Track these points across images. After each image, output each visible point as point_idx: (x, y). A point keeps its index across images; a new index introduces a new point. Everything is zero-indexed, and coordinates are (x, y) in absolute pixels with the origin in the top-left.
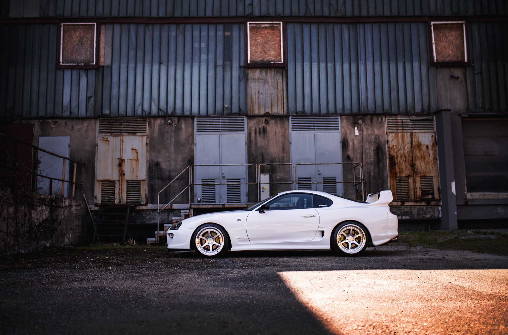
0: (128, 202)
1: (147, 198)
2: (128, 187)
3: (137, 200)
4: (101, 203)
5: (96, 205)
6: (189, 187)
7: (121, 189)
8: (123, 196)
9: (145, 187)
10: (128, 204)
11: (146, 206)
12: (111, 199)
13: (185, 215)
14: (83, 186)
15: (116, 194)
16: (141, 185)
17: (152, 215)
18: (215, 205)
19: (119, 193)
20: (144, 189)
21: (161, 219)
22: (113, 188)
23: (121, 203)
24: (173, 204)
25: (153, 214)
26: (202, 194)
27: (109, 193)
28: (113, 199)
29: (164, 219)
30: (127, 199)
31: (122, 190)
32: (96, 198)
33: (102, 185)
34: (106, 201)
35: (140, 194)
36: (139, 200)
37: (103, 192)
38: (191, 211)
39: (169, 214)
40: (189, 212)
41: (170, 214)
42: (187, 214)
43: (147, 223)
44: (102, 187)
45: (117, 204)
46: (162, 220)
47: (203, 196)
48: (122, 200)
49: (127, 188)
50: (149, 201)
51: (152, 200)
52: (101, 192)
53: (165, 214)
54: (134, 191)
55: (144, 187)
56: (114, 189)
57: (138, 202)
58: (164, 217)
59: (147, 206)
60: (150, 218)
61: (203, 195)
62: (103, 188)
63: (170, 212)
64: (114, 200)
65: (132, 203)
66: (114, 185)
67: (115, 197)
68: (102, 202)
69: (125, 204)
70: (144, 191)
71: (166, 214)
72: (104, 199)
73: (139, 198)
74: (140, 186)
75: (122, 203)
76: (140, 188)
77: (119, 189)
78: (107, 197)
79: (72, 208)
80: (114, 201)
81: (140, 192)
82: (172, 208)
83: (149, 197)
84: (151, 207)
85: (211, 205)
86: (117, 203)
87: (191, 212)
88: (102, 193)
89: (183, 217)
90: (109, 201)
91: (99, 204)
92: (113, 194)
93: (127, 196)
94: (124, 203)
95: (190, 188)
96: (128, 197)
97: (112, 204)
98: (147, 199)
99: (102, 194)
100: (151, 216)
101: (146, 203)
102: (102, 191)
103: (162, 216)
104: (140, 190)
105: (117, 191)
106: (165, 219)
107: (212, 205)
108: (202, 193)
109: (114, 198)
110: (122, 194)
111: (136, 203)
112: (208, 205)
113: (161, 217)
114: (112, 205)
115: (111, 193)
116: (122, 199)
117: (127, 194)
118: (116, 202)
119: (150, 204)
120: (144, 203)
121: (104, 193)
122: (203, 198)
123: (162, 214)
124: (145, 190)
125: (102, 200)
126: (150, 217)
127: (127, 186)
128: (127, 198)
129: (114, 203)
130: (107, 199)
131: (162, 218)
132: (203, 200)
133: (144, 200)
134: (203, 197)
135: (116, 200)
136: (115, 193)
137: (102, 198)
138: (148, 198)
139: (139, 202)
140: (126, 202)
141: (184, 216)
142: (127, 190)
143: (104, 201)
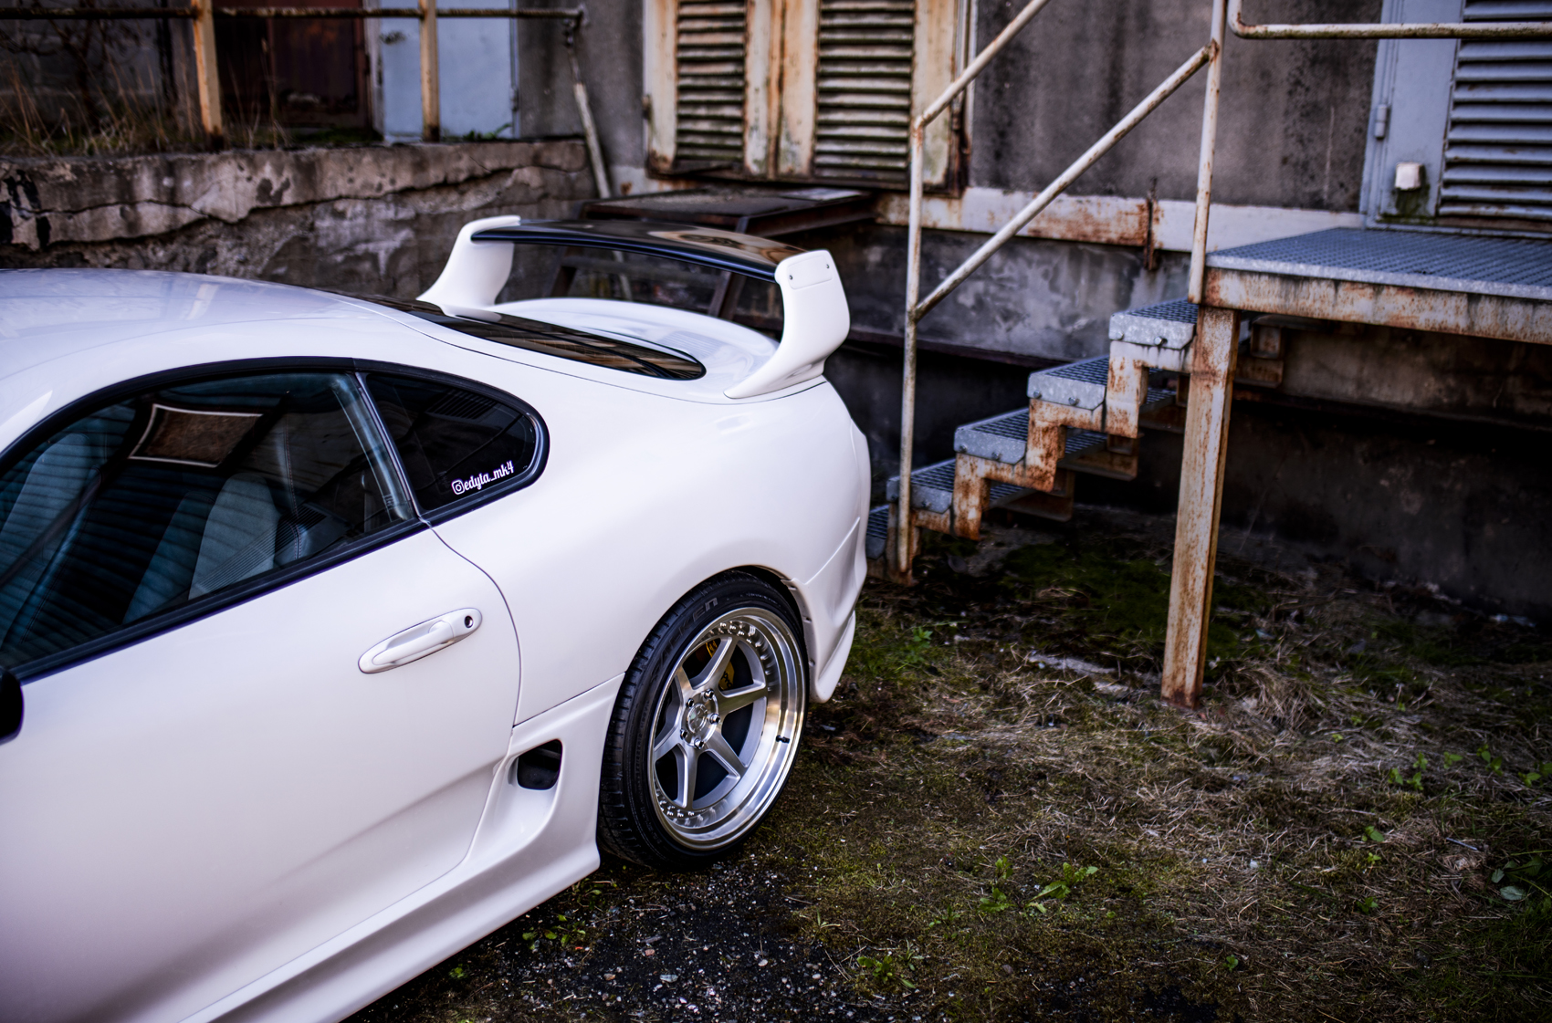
0: (821, 160)
1: (960, 132)
2: (826, 36)
3: (885, 149)
4: (678, 158)
5: (652, 166)
6: (1205, 60)
7: (777, 53)
8: (790, 109)
9: (950, 30)
10: (827, 173)
11: (955, 203)
12: (727, 128)
13: (1145, 369)
14: (585, 22)
15: (750, 92)
16: (921, 15)
17: (1001, 284)
18: (1487, 308)
19: (768, 83)
20: (939, 52)
21: (1062, 324)
22: (738, 39)
23: (776, 166)
24: (1164, 205)
25: (1006, 273)
26: (1456, 124)
27: (714, 82)
28: (735, 129)
29: (1082, 322)
30: (820, 138)
31: (787, 61)
32: (647, 113)
33: (681, 18)
34: (701, 140)
35: (907, 94)
36: (901, 150)
37: (685, 70)
38: (1206, 340)
39: (1131, 285)
40: (1186, 348)
41: (1140, 284)
42: (1169, 361)
43: (956, 342)
44: (681, 32)
45: (754, 169)
46: (1069, 329)
47: (1453, 144)
48: (784, 144)
49: (823, 45)
50: (975, 162)
51: (998, 155)
52: (673, 74)
53: (1094, 279)
54: (865, 69)
55: (942, 31)
56: (741, 47)
57: (891, 164)
58: (1087, 309)
59: (960, 197)
60: (980, 304)
61: (1457, 135)
62: (684, 40)
63: (1135, 271)
64: (740, 136)
65: (848, 174)
66: (741, 17)
67: (744, 113)
68: (680, 146)
69: (799, 176)
70: (939, 72)
71: (1108, 283)
72: (688, 126)
73: (903, 134)
74: (909, 29)
75: (784, 168)
76: (909, 45)
77: (771, 57)
78: (702, 111)
79: (325, 223)
80: (737, 142)
81: (907, 78)
82: (1150, 234)
83: (975, 123)
84: (986, 215)
85: (1437, 302)
86: (756, 162)
87: (1205, 354)
88: (681, 76)
89: (1121, 388)
90: (715, 141)
91: (665, 159)
92: (738, 91)
93: (821, 108)
94: (798, 170)
95: (1213, 73)
96: (823, 117)
97: (729, 168)
98: (963, 142)
99: (682, 90)
100: (993, 289)
101: (948, 174)
102: (681, 62)
103: (1073, 298)
104: (908, 61)
105: (757, 71)
106: (1089, 327)
107: (1453, 302)
108: (1458, 104)
109: (740, 121)
110: (788, 89)
111: (881, 176)
112: (1403, 299)
113: (1065, 303)
114: (727, 175)
115: (724, 83)
116: (788, 137)
117: (822, 92)
118: (755, 151)
119: (979, 184)
120: (934, 173)
121: (688, 82)
122: (1451, 165)
123: (1076, 278)
124: (948, 62)
125: (681, 133)
126: (986, 293)
127: (822, 29)
128: (820, 124)
129: (741, 161)
130: (704, 126)
131: (1073, 318)
132: (1449, 184)
133: (938, 152)
134: (1452, 154)
135: (755, 135)
136: (746, 84)
137: (681, 118)
138: (969, 129)
139: (901, 164)
140: (814, 165)
141: (1134, 381)
142: (823, 61)
143: (689, 139)
